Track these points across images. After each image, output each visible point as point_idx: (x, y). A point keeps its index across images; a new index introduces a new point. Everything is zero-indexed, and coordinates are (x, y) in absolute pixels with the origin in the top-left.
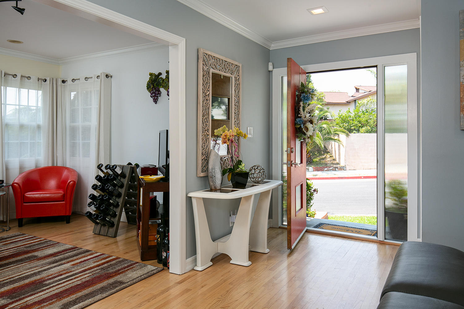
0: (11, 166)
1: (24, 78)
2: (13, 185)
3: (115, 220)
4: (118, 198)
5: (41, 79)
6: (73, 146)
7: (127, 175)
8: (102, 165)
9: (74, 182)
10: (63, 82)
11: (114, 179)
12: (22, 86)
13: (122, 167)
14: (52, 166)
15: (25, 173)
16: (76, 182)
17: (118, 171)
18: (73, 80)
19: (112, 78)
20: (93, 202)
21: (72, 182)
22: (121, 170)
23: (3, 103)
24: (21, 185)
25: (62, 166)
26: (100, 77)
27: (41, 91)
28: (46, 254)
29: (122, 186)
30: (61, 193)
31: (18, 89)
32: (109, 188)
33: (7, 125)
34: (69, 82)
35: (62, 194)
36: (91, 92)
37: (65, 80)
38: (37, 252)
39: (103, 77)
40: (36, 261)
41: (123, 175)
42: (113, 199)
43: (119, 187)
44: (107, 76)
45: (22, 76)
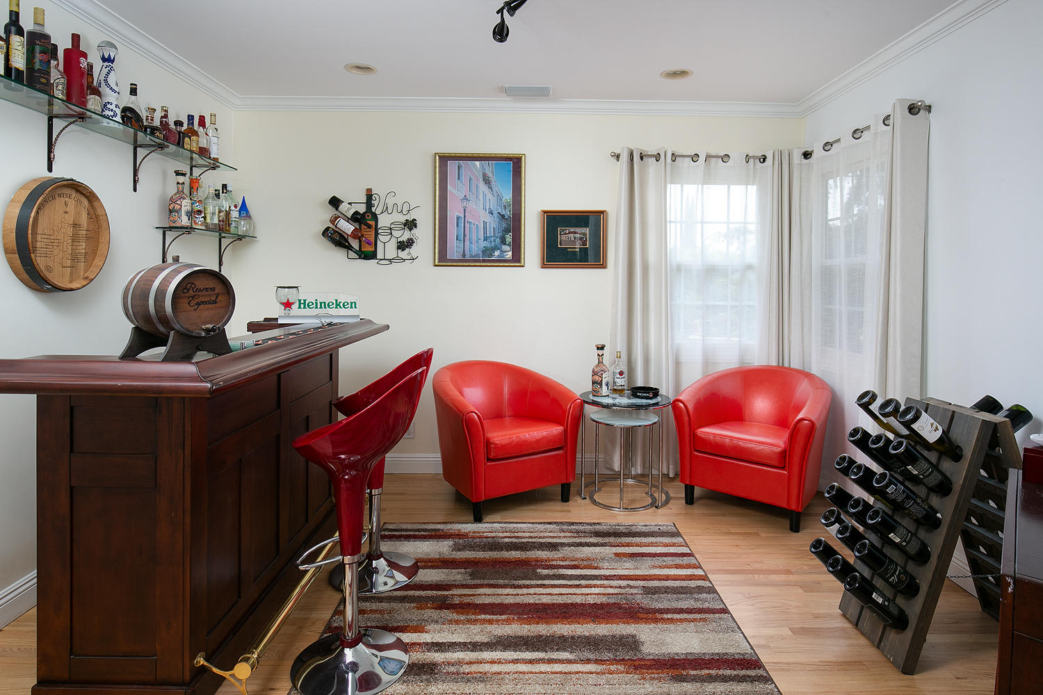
0: (684, 358)
1: (713, 160)
2: (675, 404)
3: (913, 608)
4: (928, 531)
5: (754, 157)
6: (828, 318)
7: (968, 452)
8: (874, 397)
9: (812, 423)
10: (807, 155)
11: (910, 457)
12: (708, 179)
13: (950, 417)
14: (778, 366)
15: (710, 377)
16: (818, 425)
17: (929, 429)
18: (827, 146)
19: (930, 112)
20: (839, 514)
21: (807, 422)
22: (937, 429)
23: (668, 219)
24: (690, 407)
25: (802, 369)
26: (891, 117)
27: (755, 186)
28: (664, 650)
29: (944, 488)
30: (779, 447)
31: (700, 186)
32: (887, 486)
33: (679, 268)
34: (818, 153)
35: (779, 450)
36: (868, 169)
37: (810, 150)
38: (652, 626)
39: (901, 115)
40: (621, 668)
41: (948, 447)
42: (901, 530)
43: (931, 490)
44: (913, 109)
45: (708, 157)
